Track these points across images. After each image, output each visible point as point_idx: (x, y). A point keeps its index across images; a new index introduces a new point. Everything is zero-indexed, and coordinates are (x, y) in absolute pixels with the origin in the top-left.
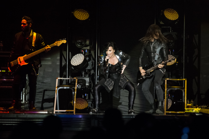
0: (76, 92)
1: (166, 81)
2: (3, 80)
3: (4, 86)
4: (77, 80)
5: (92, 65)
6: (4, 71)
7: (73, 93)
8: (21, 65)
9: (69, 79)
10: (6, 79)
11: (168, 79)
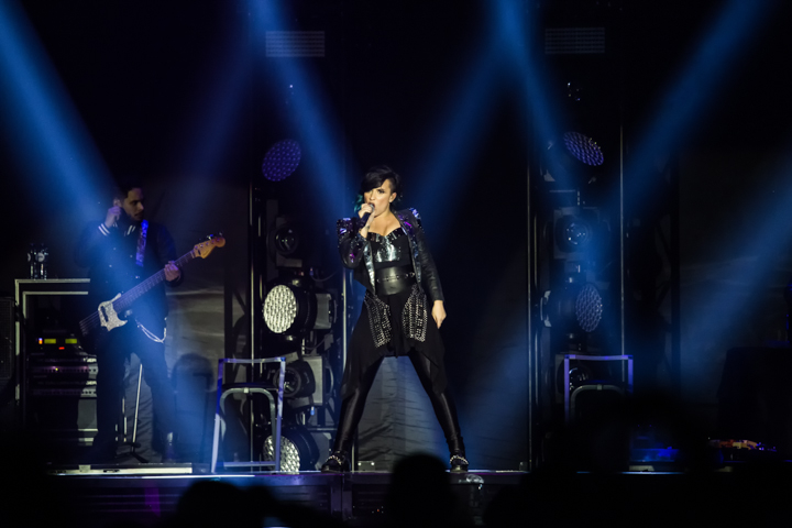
0: (280, 406)
1: (566, 361)
2: (48, 368)
3: (53, 390)
4: (283, 365)
5: (332, 314)
6: (53, 341)
7: (273, 406)
8: (110, 327)
9: (257, 361)
10: (62, 368)
11: (573, 357)
